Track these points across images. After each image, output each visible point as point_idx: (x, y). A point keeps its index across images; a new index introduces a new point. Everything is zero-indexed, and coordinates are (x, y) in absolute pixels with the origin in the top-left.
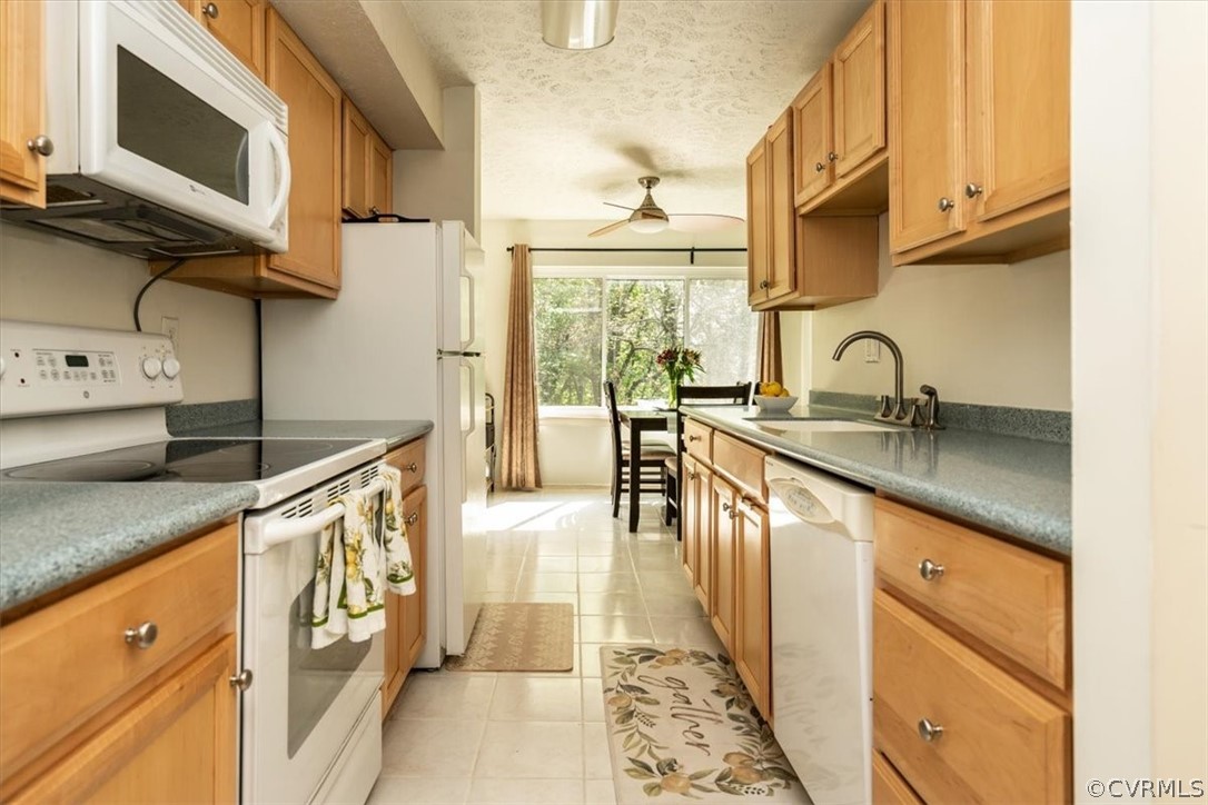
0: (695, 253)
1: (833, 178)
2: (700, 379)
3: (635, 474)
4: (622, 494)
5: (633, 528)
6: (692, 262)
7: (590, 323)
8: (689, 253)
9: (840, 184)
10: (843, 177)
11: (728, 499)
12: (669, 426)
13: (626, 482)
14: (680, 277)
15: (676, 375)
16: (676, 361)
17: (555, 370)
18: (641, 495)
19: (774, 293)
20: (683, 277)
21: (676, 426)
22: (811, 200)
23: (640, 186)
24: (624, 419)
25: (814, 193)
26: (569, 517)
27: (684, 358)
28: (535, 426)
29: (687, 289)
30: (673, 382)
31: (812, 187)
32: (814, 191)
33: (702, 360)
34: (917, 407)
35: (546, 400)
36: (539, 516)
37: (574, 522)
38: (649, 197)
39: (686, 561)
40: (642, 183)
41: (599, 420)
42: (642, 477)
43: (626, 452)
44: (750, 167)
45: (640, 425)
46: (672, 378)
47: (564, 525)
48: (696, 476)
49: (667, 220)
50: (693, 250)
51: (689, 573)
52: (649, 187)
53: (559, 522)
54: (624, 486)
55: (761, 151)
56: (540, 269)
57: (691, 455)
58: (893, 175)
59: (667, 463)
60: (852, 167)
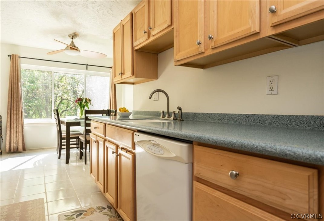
0: (88, 66)
1: (149, 37)
2: (91, 108)
3: (68, 142)
4: (62, 150)
5: (67, 162)
6: (87, 69)
7: (45, 90)
8: (86, 66)
9: (152, 39)
10: (153, 36)
11: (114, 150)
12: (81, 124)
13: (64, 145)
14: (82, 74)
15: (82, 107)
16: (82, 102)
17: (31, 107)
18: (70, 149)
19: (124, 77)
20: (83, 74)
21: (84, 124)
22: (140, 44)
23: (69, 38)
24: (63, 122)
25: (142, 41)
26: (39, 161)
27: (86, 101)
28: (22, 127)
29: (85, 78)
30: (81, 109)
31: (141, 39)
32: (141, 41)
33: (92, 101)
34: (175, 114)
35: (26, 117)
36: (25, 162)
37: (41, 163)
38: (73, 42)
39: (91, 172)
40: (70, 37)
41: (51, 124)
42: (71, 143)
43: (64, 134)
44: (114, 34)
45: (69, 124)
46: (81, 108)
47: (37, 165)
48: (97, 142)
49: (80, 51)
50: (87, 65)
51: (93, 177)
52: (73, 39)
53: (35, 164)
54: (63, 147)
55: (119, 27)
56: (24, 65)
57: (93, 134)
58: (175, 34)
59: (80, 137)
60: (157, 32)
